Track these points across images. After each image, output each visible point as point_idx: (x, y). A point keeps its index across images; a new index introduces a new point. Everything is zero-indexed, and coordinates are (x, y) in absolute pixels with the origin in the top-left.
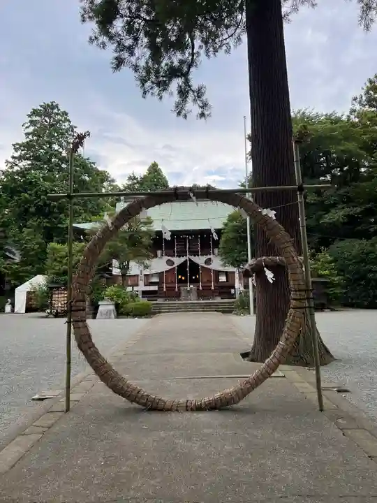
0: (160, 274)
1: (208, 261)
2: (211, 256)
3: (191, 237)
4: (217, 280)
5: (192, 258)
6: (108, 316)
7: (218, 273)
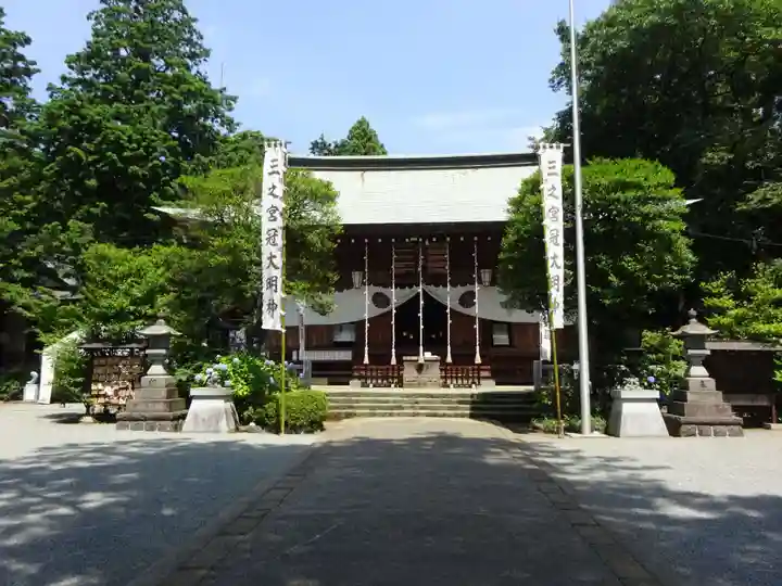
0: (357, 326)
1: (468, 299)
2: (475, 288)
3: (430, 241)
4: (487, 342)
5: (430, 290)
6: (210, 425)
7: (489, 327)
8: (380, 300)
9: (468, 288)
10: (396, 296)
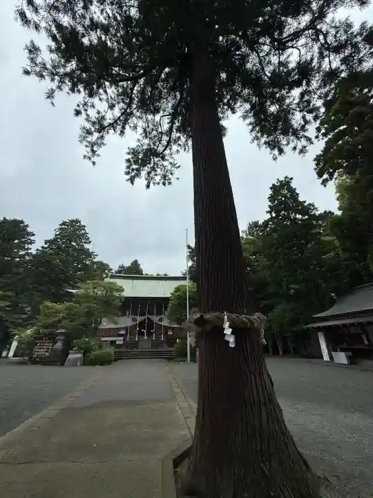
0: (126, 329)
1: (161, 320)
2: (163, 316)
4: (166, 333)
5: (150, 317)
6: (74, 363)
7: (167, 328)
8: (134, 320)
9: (161, 316)
10: (139, 319)
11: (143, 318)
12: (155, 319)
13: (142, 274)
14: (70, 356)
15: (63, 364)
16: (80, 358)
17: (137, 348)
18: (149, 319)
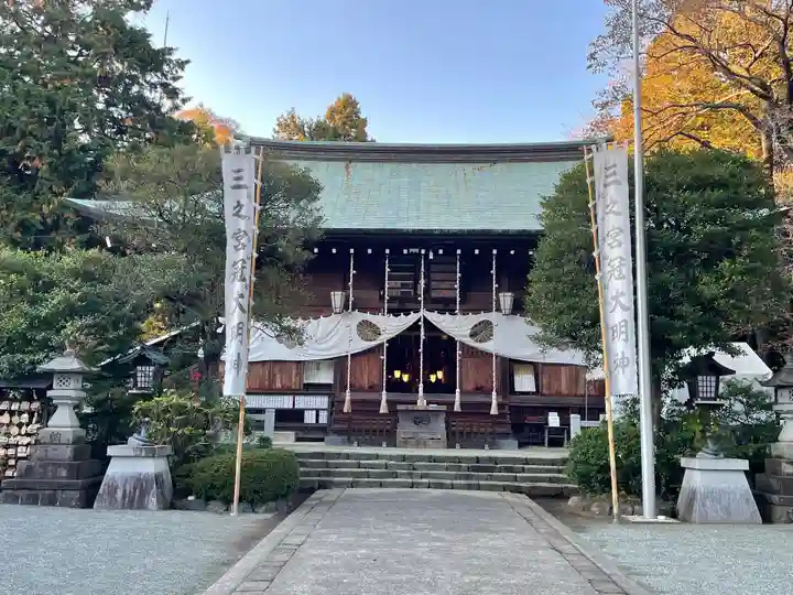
0: (338, 363)
1: (482, 331)
2: (493, 317)
3: (436, 254)
4: (507, 385)
5: (434, 318)
6: (135, 498)
7: (510, 366)
8: (367, 329)
9: (483, 317)
10: (391, 326)
11: (403, 322)
12: (457, 326)
13: (362, 136)
14: (114, 470)
15: (88, 502)
16: (158, 478)
17: (392, 444)
18: (429, 325)
